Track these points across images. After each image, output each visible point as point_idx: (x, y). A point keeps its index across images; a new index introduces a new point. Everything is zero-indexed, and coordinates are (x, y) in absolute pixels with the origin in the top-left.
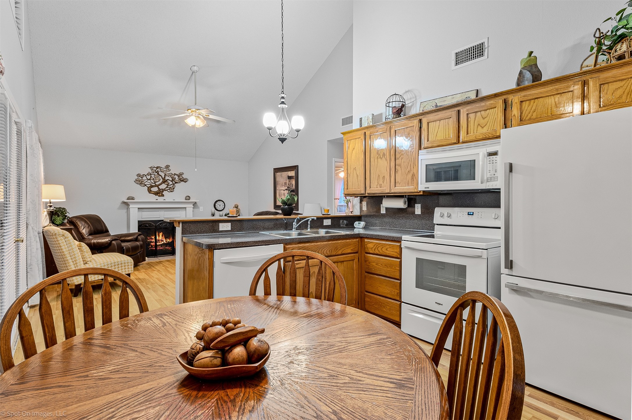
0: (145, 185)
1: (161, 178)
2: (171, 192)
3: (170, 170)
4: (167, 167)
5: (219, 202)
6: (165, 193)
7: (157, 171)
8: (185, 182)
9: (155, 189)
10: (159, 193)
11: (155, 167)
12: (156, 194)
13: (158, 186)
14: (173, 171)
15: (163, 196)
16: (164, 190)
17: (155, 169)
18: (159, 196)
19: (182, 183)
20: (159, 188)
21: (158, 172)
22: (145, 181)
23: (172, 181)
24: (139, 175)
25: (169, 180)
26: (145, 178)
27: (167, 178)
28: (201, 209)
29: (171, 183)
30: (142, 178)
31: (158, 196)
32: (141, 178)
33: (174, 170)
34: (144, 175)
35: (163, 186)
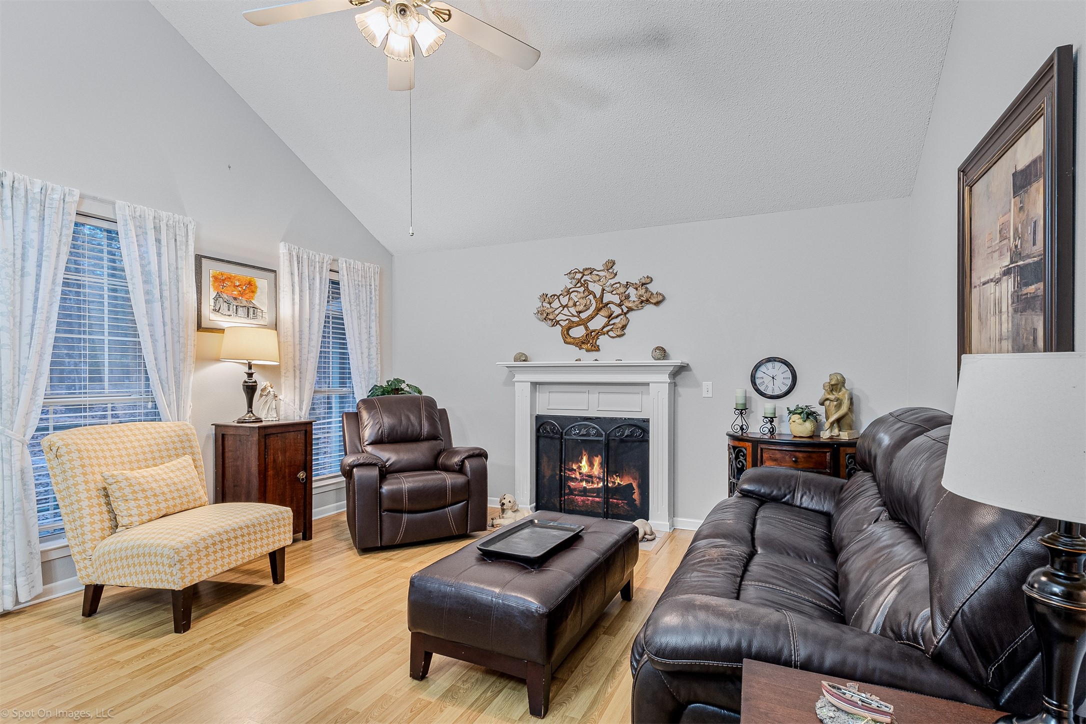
0: (558, 322)
1: (593, 302)
2: (618, 339)
3: (616, 275)
4: (610, 265)
5: (770, 365)
6: (602, 341)
7: (585, 281)
8: (657, 303)
9: (578, 332)
10: (589, 342)
11: (580, 272)
12: (580, 343)
13: (584, 323)
14: (622, 278)
15: (597, 349)
16: (600, 333)
17: (579, 276)
18: (588, 351)
19: (649, 308)
20: (587, 328)
21: (585, 285)
22: (557, 312)
23: (620, 305)
24: (544, 296)
25: (613, 303)
26: (556, 304)
27: (607, 298)
28: (704, 390)
29: (617, 311)
30: (550, 304)
31: (584, 351)
32: (548, 306)
33: (627, 273)
34: (554, 295)
35: (598, 323)
